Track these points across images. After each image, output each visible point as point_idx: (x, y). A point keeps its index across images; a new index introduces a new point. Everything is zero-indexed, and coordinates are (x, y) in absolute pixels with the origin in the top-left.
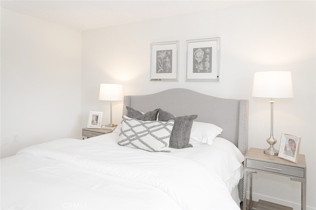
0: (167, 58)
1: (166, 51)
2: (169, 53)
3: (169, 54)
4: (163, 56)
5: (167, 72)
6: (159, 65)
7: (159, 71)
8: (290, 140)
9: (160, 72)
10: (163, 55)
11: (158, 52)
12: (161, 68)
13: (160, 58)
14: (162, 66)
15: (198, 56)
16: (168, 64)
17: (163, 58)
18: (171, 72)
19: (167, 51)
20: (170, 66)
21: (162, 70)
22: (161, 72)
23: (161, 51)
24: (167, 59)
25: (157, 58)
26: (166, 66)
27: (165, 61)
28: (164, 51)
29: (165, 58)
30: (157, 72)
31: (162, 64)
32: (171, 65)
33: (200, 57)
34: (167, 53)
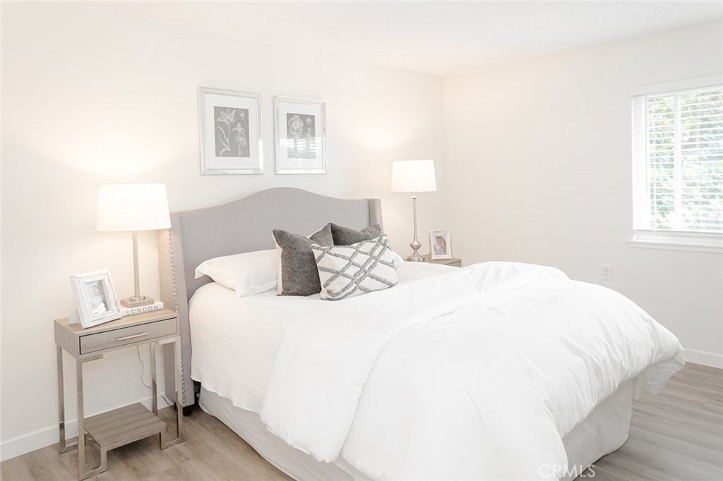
0: (239, 125)
1: (234, 111)
2: (242, 115)
3: (242, 117)
4: (228, 121)
5: (240, 154)
6: (221, 140)
7: (222, 152)
8: (437, 237)
9: (223, 155)
10: (230, 118)
11: (218, 111)
12: (225, 145)
13: (222, 124)
14: (228, 141)
15: (295, 128)
16: (242, 139)
17: (228, 124)
18: (248, 155)
19: (238, 111)
20: (245, 142)
21: (230, 150)
22: (226, 154)
23: (224, 109)
24: (239, 128)
25: (217, 124)
26: (237, 143)
27: (233, 130)
28: (232, 109)
29: (234, 125)
30: (218, 155)
31: (227, 136)
32: (248, 140)
33: (298, 131)
34: (237, 115)
